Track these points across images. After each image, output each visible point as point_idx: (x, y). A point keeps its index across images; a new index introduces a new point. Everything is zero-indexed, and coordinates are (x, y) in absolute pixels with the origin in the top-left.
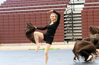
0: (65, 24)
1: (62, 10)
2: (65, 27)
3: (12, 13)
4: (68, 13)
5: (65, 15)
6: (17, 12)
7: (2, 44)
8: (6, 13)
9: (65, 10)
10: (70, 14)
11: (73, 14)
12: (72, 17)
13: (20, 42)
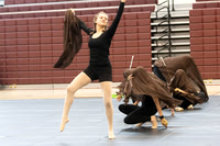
0: (153, 41)
1: (147, 9)
2: (153, 48)
3: (34, 15)
4: (159, 16)
5: (152, 20)
6: (46, 15)
7: (13, 86)
8: (23, 16)
9: (152, 9)
10: (164, 18)
11: (170, 18)
12: (169, 25)
13: (53, 82)
